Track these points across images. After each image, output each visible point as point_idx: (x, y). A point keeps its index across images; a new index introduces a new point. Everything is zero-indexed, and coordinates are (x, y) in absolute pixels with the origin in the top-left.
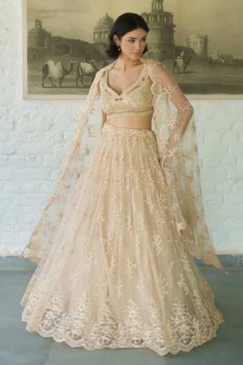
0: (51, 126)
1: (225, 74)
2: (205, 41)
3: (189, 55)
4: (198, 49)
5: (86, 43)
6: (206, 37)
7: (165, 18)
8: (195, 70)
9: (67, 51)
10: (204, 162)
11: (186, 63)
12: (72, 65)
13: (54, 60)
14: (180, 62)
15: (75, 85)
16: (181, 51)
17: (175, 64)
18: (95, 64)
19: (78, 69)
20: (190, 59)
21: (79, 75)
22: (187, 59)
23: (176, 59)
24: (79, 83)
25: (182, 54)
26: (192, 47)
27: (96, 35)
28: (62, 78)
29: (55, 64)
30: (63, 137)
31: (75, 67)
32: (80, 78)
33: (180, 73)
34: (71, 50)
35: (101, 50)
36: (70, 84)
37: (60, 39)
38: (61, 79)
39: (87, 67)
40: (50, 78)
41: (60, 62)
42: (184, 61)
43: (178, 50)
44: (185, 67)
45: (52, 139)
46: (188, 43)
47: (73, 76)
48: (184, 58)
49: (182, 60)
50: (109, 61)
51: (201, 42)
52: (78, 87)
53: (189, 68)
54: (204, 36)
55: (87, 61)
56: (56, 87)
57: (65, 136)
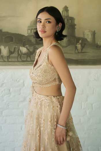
0: (2, 84)
2: (94, 34)
3: (84, 42)
4: (89, 38)
5: (24, 36)
6: (95, 31)
7: (70, 21)
8: (88, 51)
9: (12, 40)
10: (93, 105)
11: (83, 47)
12: (15, 48)
13: (3, 45)
14: (79, 46)
15: (17, 60)
16: (79, 40)
17: (76, 47)
18: (29, 48)
19: (18, 51)
20: (85, 44)
21: (19, 54)
22: (83, 45)
23: (77, 44)
24: (19, 59)
25: (80, 41)
26: (86, 37)
27: (29, 31)
28: (9, 56)
29: (5, 48)
30: (10, 91)
31: (16, 50)
32: (19, 56)
33: (79, 53)
34: (14, 39)
35: (32, 40)
36: (13, 60)
37: (7, 33)
38: (8, 57)
39: (24, 50)
40: (2, 56)
41: (7, 47)
42: (81, 46)
43: (78, 39)
44: (82, 50)
45: (3, 92)
46: (84, 34)
47: (15, 55)
48: (81, 44)
49: (80, 45)
50: (37, 46)
51: (91, 35)
52: (18, 61)
53: (84, 50)
54: (93, 31)
55: (24, 46)
56: (5, 61)
57: (11, 90)
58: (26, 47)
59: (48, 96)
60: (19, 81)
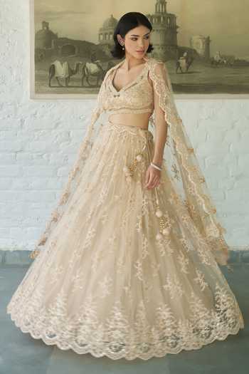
0: (57, 124)
1: (227, 74)
2: (207, 42)
3: (192, 56)
4: (200, 49)
5: (93, 44)
6: (209, 38)
7: (169, 20)
8: (198, 70)
9: (73, 51)
10: (206, 160)
11: (189, 64)
12: (78, 65)
13: (60, 61)
14: (183, 62)
15: (81, 85)
16: (183, 53)
17: (178, 64)
18: (101, 64)
19: (84, 68)
20: (192, 59)
21: (85, 75)
22: (189, 60)
23: (179, 59)
24: (86, 84)
25: (185, 54)
26: (195, 48)
27: (101, 36)
28: (69, 77)
29: (62, 64)
30: (69, 134)
31: (81, 68)
32: (85, 78)
33: (182, 73)
34: (76, 51)
35: (107, 51)
36: (75, 84)
37: (66, 40)
38: (67, 80)
39: (93, 67)
40: (57, 78)
41: (66, 63)
42: (186, 61)
43: (181, 51)
44: (188, 68)
45: (59, 136)
46: (191, 43)
47: (79, 76)
48: (187, 58)
49: (184, 61)
50: (114, 61)
51: (203, 44)
52: (83, 87)
53: (191, 69)
54: (206, 37)
55: (93, 61)
56: (62, 87)
57: (71, 134)
58: (97, 64)
59: (133, 127)
60: (84, 120)
